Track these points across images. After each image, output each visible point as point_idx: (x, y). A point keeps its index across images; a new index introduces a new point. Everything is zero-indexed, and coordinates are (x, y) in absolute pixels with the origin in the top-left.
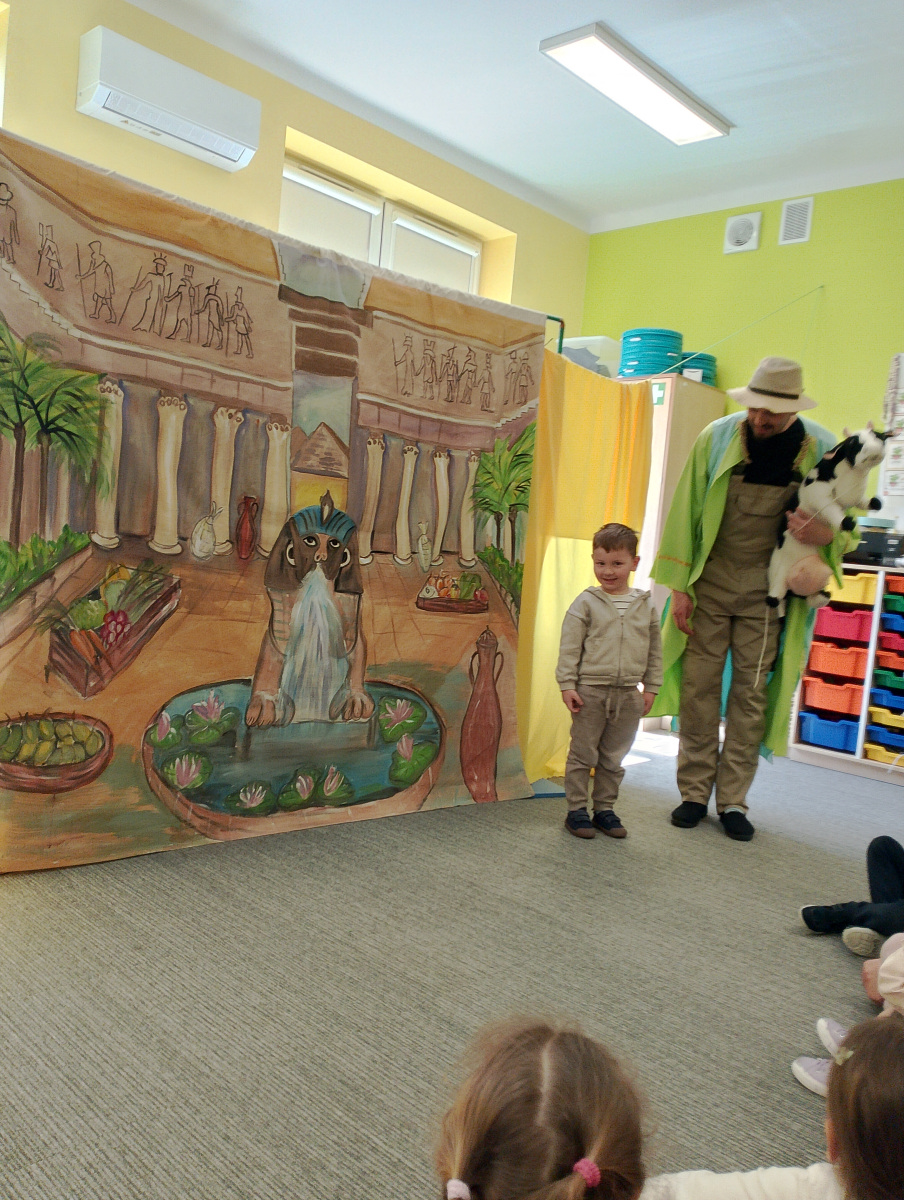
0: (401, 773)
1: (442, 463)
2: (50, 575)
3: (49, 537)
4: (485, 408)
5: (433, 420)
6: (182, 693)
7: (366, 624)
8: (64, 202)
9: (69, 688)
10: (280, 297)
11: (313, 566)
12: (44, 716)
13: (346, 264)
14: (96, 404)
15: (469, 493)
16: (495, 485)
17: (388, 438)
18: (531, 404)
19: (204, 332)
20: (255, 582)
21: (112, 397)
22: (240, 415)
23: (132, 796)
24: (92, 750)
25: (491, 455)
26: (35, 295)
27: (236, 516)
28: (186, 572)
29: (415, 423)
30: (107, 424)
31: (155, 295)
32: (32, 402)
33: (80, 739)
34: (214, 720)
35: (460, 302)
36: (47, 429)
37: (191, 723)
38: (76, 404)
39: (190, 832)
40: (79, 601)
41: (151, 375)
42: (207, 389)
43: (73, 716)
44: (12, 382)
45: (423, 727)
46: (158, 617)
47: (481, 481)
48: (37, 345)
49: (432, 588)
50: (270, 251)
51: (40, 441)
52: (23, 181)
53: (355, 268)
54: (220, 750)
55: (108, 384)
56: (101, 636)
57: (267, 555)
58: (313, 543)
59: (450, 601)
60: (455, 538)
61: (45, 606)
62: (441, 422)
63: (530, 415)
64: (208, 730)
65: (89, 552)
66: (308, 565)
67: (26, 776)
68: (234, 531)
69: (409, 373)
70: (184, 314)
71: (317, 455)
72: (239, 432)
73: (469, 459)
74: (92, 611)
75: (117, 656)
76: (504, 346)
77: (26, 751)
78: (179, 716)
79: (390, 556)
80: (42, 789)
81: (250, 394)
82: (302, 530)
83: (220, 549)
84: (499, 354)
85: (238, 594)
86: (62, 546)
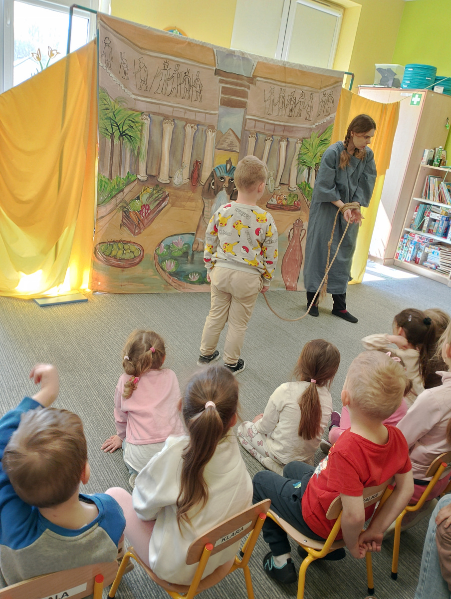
1: (283, 144)
2: (122, 190)
3: (122, 176)
4: (307, 119)
5: (280, 125)
6: (169, 237)
8: (130, 42)
9: (129, 232)
10: (215, 74)
11: (222, 189)
12: (119, 241)
13: (246, 57)
14: (140, 124)
15: (296, 157)
16: (309, 154)
17: (258, 134)
18: (332, 116)
19: (182, 93)
20: (198, 195)
21: (146, 121)
22: (196, 127)
23: (150, 272)
24: (136, 255)
25: (309, 140)
26: (118, 82)
27: (192, 168)
28: (171, 190)
29: (272, 127)
30: (143, 132)
31: (163, 79)
32: (117, 125)
33: (132, 250)
34: (180, 247)
35: (300, 69)
36: (122, 134)
37: (171, 248)
38: (132, 124)
39: (171, 287)
40: (132, 200)
41: (161, 112)
42: (183, 117)
43: (130, 242)
44: (110, 117)
46: (161, 208)
47: (303, 152)
48: (119, 102)
49: (274, 200)
50: (212, 54)
51: (120, 140)
52: (115, 36)
53: (250, 58)
54: (182, 259)
55: (145, 116)
56: (140, 214)
57: (203, 184)
58: (223, 180)
59: (282, 205)
60: (287, 178)
61: (121, 202)
62: (285, 126)
63: (331, 121)
64: (178, 251)
65: (136, 182)
66: (220, 189)
67: (114, 261)
68: (190, 174)
69: (271, 104)
70: (175, 85)
71: (227, 143)
72: (195, 134)
73: (297, 143)
74: (137, 204)
75: (146, 221)
76: (320, 89)
77: (114, 253)
78: (167, 245)
80: (119, 267)
81: (200, 118)
82: (218, 174)
83: (185, 182)
84: (318, 92)
85: (190, 199)
86: (127, 180)
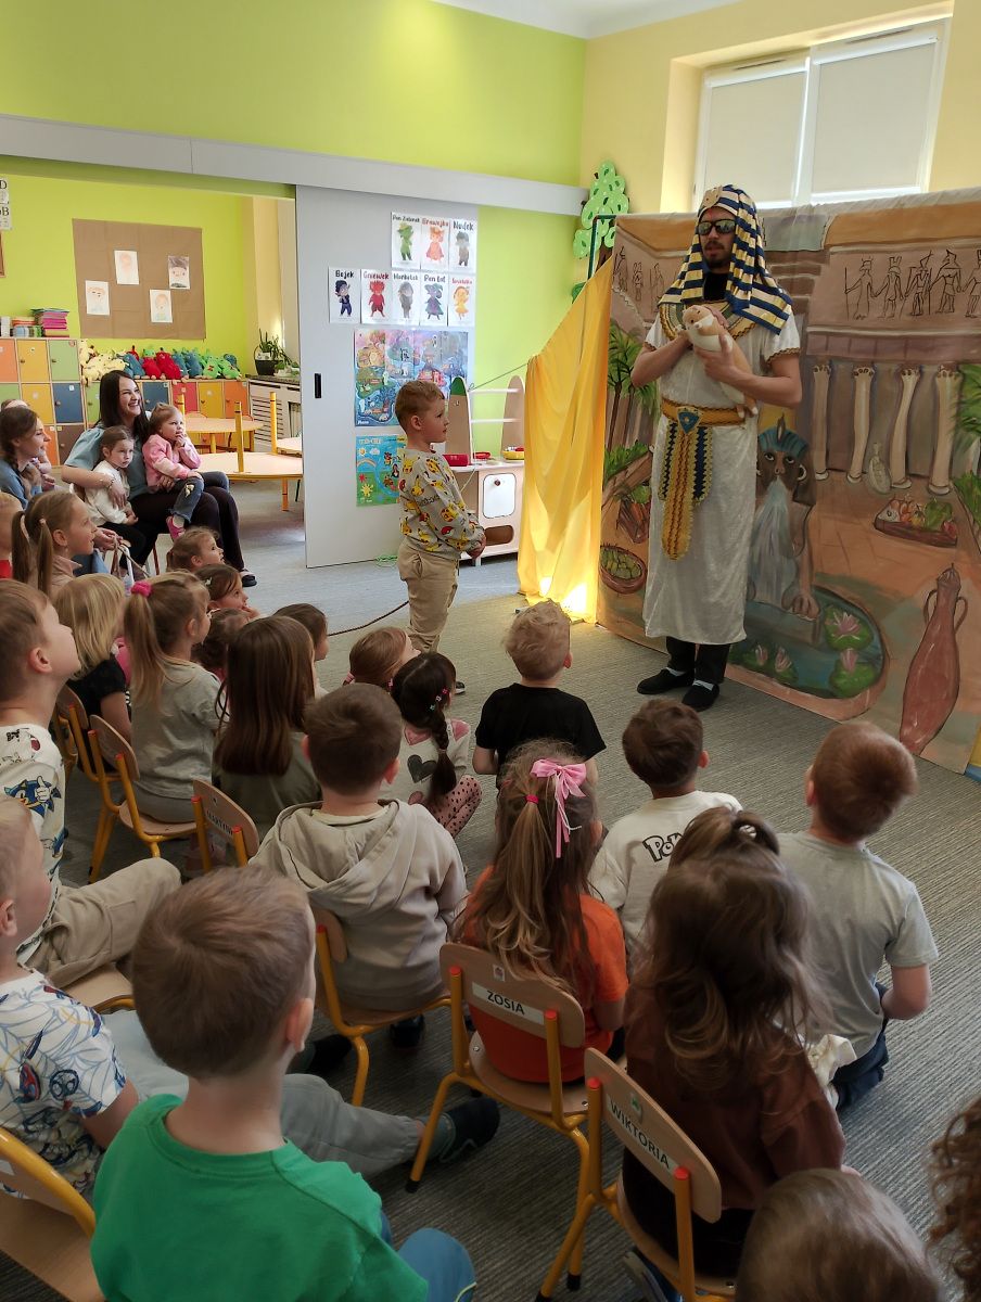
0: (841, 682)
1: (910, 381)
2: (625, 468)
3: (627, 446)
4: (969, 314)
5: (894, 338)
7: (813, 533)
8: (645, 246)
11: (774, 478)
12: (615, 548)
13: (815, 214)
15: (949, 411)
17: (835, 363)
24: (635, 575)
26: (634, 307)
29: (870, 344)
33: (629, 566)
40: (638, 485)
45: (869, 649)
48: (634, 335)
49: (895, 512)
51: (629, 392)
53: (823, 213)
58: (773, 459)
59: (911, 527)
60: (928, 461)
61: (620, 486)
62: (908, 338)
66: (770, 476)
67: (609, 579)
69: (864, 294)
74: (644, 492)
77: (609, 565)
79: (844, 474)
80: (614, 588)
82: (764, 447)
86: (634, 452)
